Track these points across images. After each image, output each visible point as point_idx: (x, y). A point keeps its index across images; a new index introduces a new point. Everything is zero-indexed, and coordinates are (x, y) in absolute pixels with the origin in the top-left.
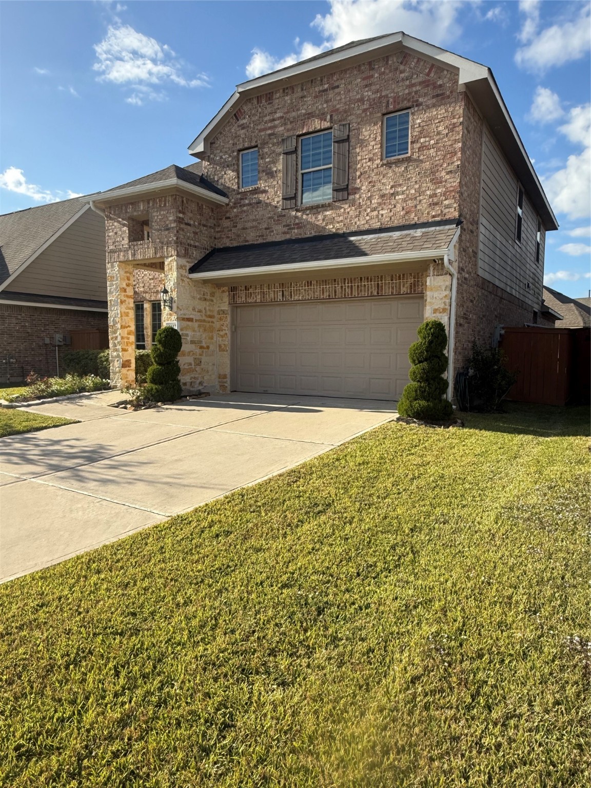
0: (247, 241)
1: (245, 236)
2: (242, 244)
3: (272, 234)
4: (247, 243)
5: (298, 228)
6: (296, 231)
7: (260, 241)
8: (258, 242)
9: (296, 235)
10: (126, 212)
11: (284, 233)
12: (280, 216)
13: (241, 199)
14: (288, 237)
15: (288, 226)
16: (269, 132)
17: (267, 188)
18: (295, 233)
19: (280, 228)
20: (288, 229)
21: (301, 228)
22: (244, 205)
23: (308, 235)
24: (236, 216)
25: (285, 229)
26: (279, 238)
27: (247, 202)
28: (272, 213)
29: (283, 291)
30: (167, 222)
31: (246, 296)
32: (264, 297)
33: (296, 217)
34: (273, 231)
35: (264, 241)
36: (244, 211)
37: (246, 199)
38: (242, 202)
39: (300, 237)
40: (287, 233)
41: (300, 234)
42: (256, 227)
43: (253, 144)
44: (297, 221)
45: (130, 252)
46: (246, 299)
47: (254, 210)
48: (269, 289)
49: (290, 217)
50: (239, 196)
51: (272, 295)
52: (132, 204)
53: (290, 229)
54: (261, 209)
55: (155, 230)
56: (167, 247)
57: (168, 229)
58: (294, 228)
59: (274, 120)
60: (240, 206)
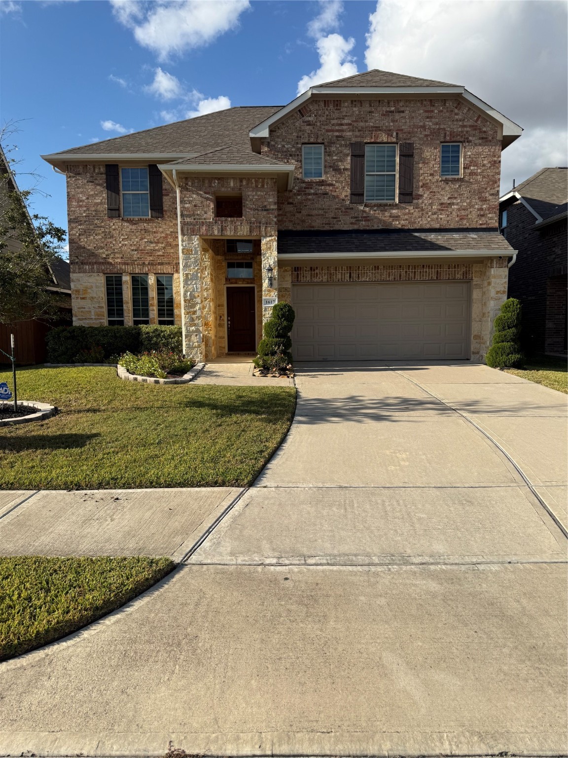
0: (313, 227)
1: (310, 222)
2: (306, 229)
3: (340, 223)
4: (312, 229)
5: (365, 221)
6: (364, 223)
7: (327, 228)
8: (324, 229)
9: (364, 226)
10: (210, 186)
11: (352, 223)
12: (347, 209)
13: (305, 188)
14: (356, 227)
15: (356, 217)
16: (337, 134)
17: (334, 182)
18: (363, 225)
19: (348, 219)
20: (356, 221)
21: (369, 220)
22: (309, 194)
23: (375, 227)
24: (301, 203)
25: (354, 220)
26: (346, 228)
27: (312, 191)
28: (339, 205)
29: (350, 273)
30: (265, 204)
31: (311, 276)
32: (330, 278)
33: (364, 211)
34: (340, 221)
35: (332, 229)
36: (310, 200)
37: (311, 188)
38: (307, 191)
39: (368, 228)
40: (355, 224)
41: (368, 226)
42: (322, 215)
43: (320, 141)
44: (365, 215)
45: (215, 228)
46: (311, 278)
47: (320, 200)
48: (336, 271)
49: (358, 210)
50: (304, 185)
51: (339, 276)
52: (219, 179)
53: (358, 220)
54: (328, 200)
55: (251, 209)
56: (266, 227)
57: (267, 210)
58: (360, 221)
59: (342, 125)
60: (305, 194)
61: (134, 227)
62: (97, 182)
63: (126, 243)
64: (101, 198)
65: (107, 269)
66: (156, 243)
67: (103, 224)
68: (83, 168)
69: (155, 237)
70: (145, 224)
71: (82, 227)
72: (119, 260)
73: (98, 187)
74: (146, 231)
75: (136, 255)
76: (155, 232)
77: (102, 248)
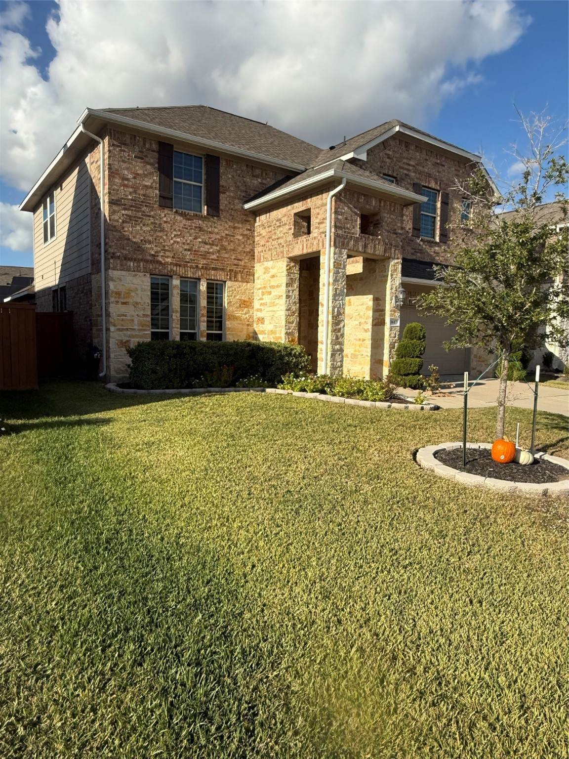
5: (420, 253)
9: (419, 258)
10: (358, 201)
11: (412, 254)
12: (410, 240)
14: (414, 257)
15: (415, 249)
16: (405, 172)
18: (419, 256)
23: (425, 260)
28: (405, 236)
30: (396, 227)
33: (420, 245)
41: (422, 258)
43: (395, 175)
44: (420, 248)
49: (417, 243)
53: (416, 252)
56: (395, 249)
61: (188, 223)
62: (147, 160)
63: (178, 240)
64: (151, 181)
65: (155, 269)
66: (210, 244)
67: (152, 213)
68: (131, 138)
69: (210, 238)
70: (200, 222)
71: (126, 212)
72: (169, 260)
73: (148, 167)
74: (200, 229)
75: (188, 256)
76: (210, 233)
77: (150, 242)
